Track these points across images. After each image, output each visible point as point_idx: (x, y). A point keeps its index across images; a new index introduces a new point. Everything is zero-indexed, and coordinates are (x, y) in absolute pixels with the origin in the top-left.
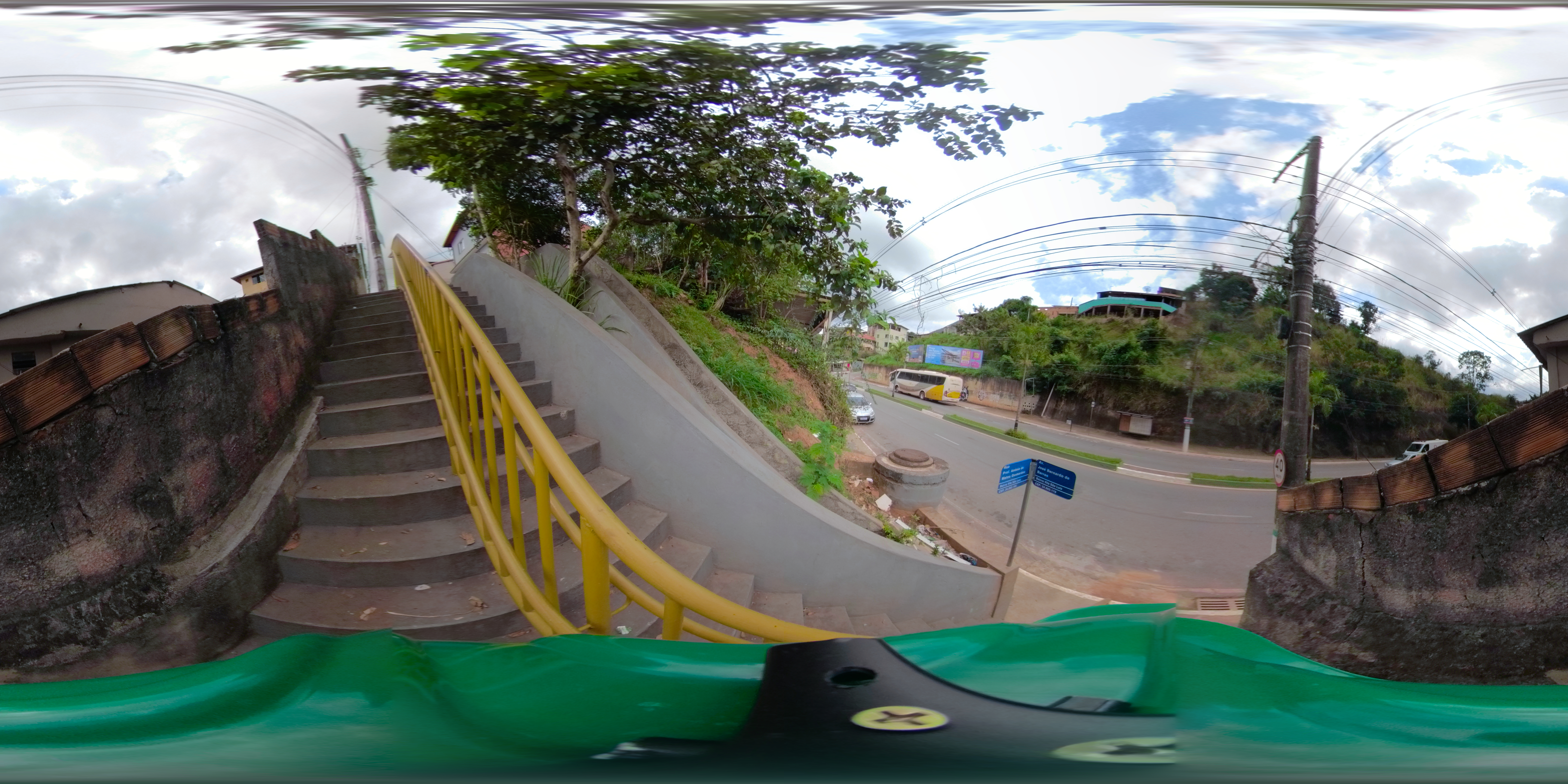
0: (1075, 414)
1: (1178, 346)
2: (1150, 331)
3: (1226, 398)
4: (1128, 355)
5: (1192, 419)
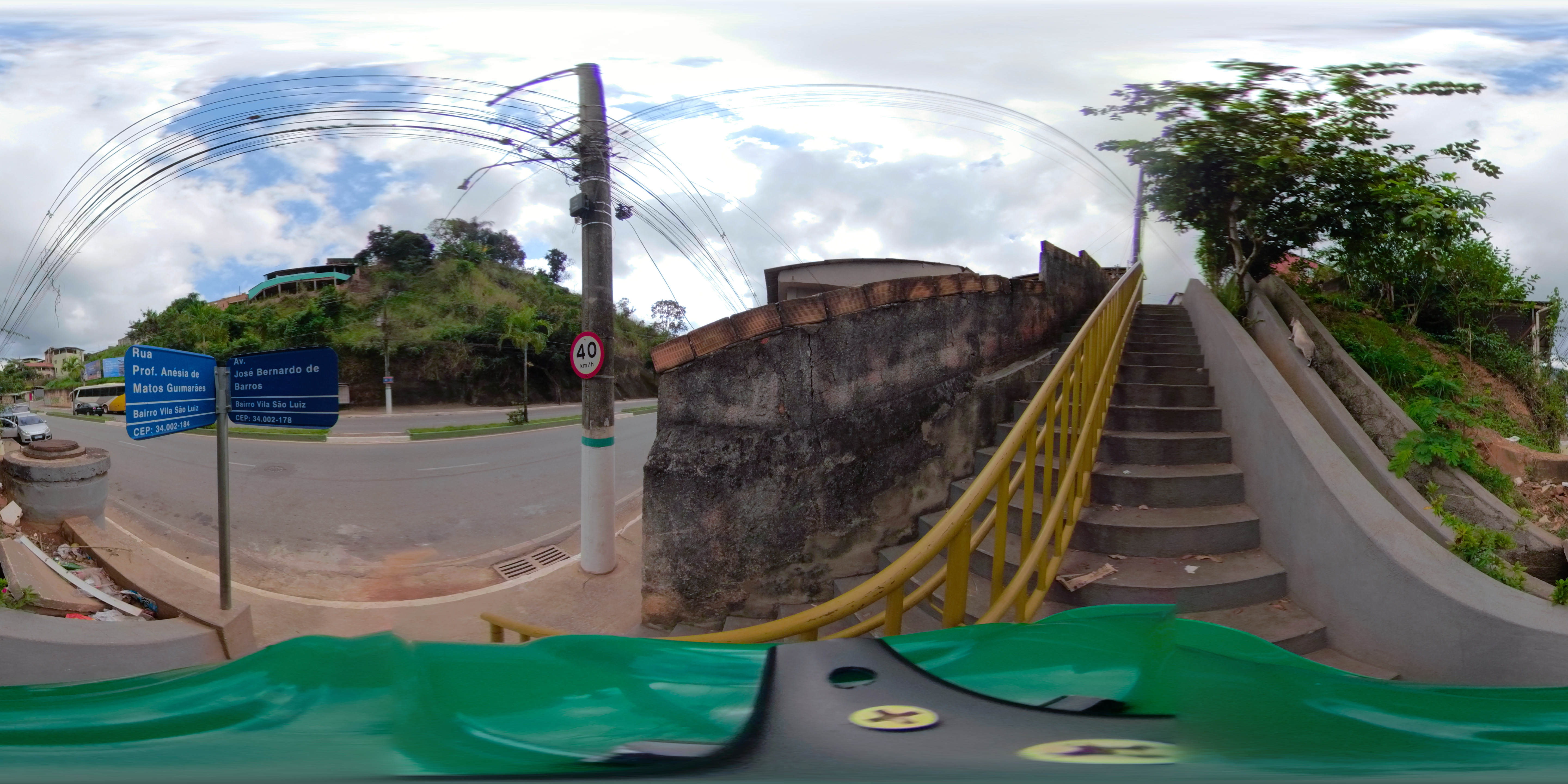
1: (360, 311)
2: (328, 300)
3: (421, 352)
4: (311, 324)
5: (391, 378)
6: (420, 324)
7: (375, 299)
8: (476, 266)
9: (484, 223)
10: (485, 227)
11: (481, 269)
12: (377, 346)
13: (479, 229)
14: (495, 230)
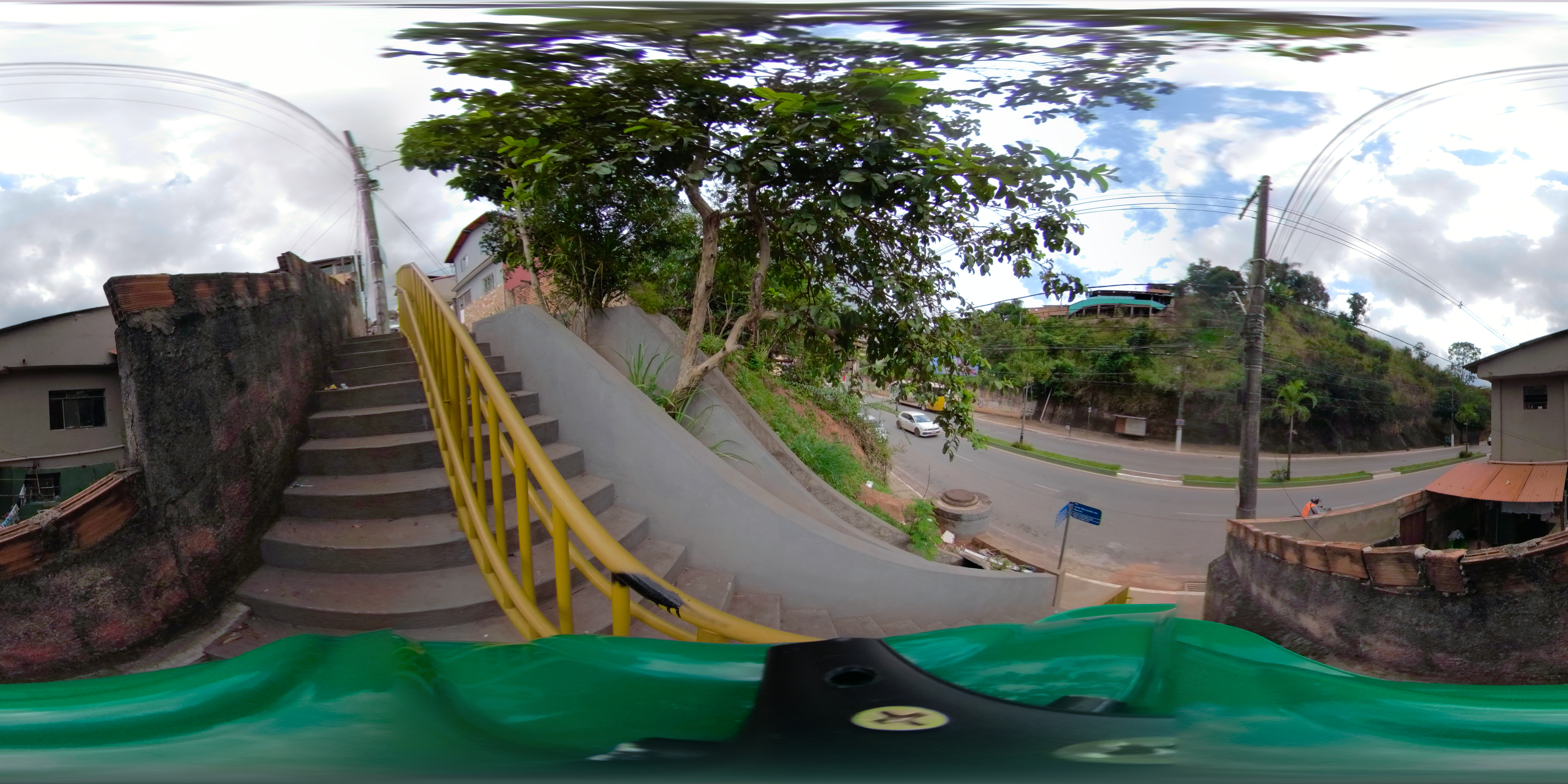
0: (1072, 418)
1: (1169, 344)
2: (1141, 334)
3: (1215, 398)
4: (1120, 361)
5: (1183, 421)
6: (1219, 367)
7: (1184, 334)
8: (1280, 310)
9: (1295, 264)
10: (1295, 268)
11: (1284, 313)
12: (1175, 389)
13: (1289, 270)
14: (1303, 271)
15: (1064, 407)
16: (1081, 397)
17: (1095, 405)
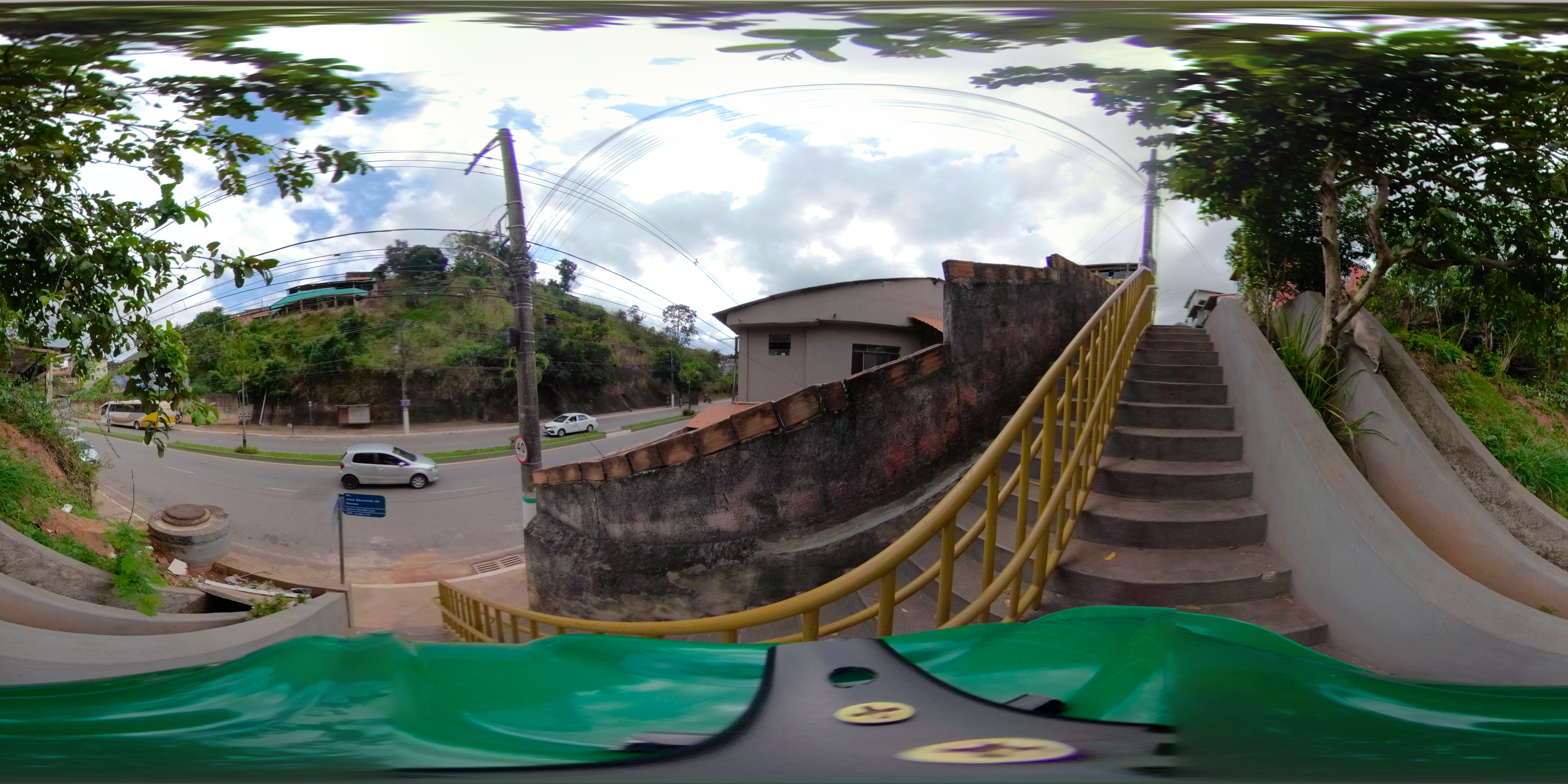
0: (292, 415)
1: (378, 329)
2: (350, 321)
3: (436, 374)
4: (334, 349)
5: (408, 401)
6: (436, 344)
7: (392, 316)
8: (487, 283)
12: (395, 370)
15: (282, 406)
16: (298, 393)
17: (315, 399)
